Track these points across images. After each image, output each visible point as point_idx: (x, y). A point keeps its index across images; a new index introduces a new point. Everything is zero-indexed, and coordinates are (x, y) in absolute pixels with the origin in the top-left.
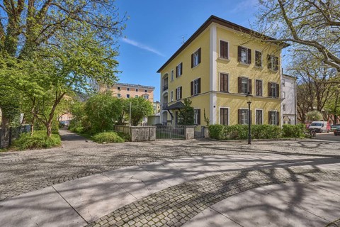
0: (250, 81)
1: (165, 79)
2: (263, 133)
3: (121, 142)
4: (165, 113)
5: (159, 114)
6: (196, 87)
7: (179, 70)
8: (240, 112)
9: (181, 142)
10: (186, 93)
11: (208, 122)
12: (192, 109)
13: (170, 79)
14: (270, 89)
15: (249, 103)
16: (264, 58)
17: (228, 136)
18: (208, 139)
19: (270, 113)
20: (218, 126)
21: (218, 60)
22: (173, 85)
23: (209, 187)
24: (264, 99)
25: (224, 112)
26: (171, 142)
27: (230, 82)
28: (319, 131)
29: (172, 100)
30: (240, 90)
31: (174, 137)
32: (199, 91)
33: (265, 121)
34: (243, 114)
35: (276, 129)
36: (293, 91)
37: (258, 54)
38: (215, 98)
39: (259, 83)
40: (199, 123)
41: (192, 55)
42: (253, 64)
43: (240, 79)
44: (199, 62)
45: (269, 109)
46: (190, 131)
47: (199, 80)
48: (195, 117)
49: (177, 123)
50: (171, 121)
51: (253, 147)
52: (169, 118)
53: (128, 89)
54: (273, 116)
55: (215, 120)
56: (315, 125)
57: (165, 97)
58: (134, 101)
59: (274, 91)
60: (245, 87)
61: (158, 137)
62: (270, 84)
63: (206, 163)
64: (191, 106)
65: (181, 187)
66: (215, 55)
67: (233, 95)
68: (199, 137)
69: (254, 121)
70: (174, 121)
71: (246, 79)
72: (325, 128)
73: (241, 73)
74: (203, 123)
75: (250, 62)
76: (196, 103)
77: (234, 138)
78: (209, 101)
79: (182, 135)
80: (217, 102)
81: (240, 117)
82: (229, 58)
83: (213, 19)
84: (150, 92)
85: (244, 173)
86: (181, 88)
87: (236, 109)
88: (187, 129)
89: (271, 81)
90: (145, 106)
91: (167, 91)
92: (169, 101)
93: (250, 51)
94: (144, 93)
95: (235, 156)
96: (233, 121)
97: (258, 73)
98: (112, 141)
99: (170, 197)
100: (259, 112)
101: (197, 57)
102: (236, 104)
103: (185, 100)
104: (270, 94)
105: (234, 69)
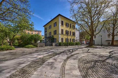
0: (68, 31)
1: (46, 29)
2: (71, 44)
3: (35, 47)
4: (46, 39)
5: (44, 39)
6: (55, 32)
7: (50, 27)
8: (66, 39)
9: (51, 47)
10: (52, 34)
11: (58, 42)
12: (54, 38)
13: (47, 29)
14: (73, 33)
15: (68, 37)
16: (72, 26)
17: (63, 45)
18: (58, 46)
19: (73, 39)
20: (60, 43)
21: (61, 26)
22: (48, 31)
23: (58, 53)
24: (71, 36)
25: (62, 39)
26: (49, 47)
27: (64, 32)
28: (83, 43)
29: (48, 35)
30: (66, 34)
31: (50, 46)
32: (56, 34)
33: (72, 41)
34: (67, 40)
35: (74, 43)
36: (79, 34)
37: (70, 25)
38: (60, 36)
39: (70, 32)
40: (56, 42)
41: (54, 23)
42: (69, 27)
43: (66, 31)
44: (56, 25)
45: (72, 38)
46: (54, 44)
47: (56, 30)
48: (55, 40)
49: (50, 42)
50: (48, 42)
51: (68, 47)
52: (47, 41)
53: (35, 32)
54: (73, 40)
55: (60, 41)
56: (83, 42)
57: (46, 35)
58: (35, 35)
59: (74, 34)
60: (67, 33)
61: (45, 46)
62: (73, 32)
63: (58, 50)
64: (54, 37)
65: (53, 53)
66: (60, 24)
67: (64, 35)
68: (56, 45)
69: (69, 41)
70: (49, 41)
71: (67, 31)
72: (85, 43)
73: (66, 29)
74: (57, 42)
75: (68, 27)
76: (55, 37)
77: (64, 45)
78: (59, 36)
79: (52, 45)
80: (60, 37)
81: (66, 40)
82: (64, 25)
83: (59, 15)
84: (40, 32)
85: (65, 51)
86: (51, 32)
87: (65, 38)
88: (53, 44)
89: (73, 31)
90: (39, 37)
91: (46, 33)
92: (47, 35)
93: (68, 24)
94: (38, 33)
95: (64, 49)
96: (64, 41)
97: (70, 29)
98: (32, 47)
99: (52, 54)
100: (70, 39)
101: (55, 24)
102: (65, 37)
103: (52, 36)
104: (73, 35)
105: (65, 28)
